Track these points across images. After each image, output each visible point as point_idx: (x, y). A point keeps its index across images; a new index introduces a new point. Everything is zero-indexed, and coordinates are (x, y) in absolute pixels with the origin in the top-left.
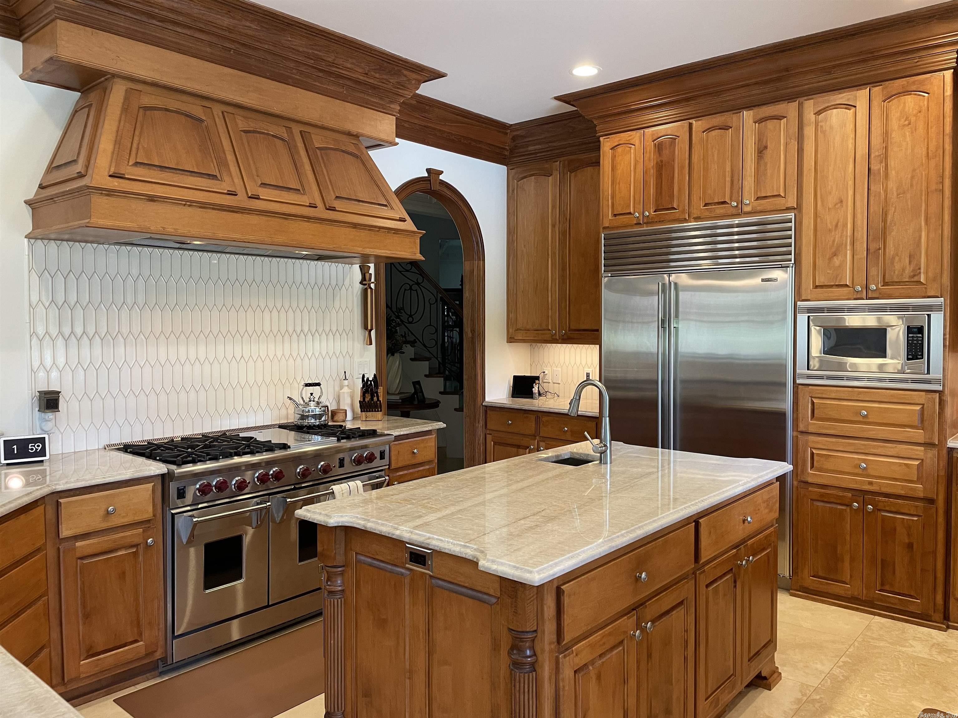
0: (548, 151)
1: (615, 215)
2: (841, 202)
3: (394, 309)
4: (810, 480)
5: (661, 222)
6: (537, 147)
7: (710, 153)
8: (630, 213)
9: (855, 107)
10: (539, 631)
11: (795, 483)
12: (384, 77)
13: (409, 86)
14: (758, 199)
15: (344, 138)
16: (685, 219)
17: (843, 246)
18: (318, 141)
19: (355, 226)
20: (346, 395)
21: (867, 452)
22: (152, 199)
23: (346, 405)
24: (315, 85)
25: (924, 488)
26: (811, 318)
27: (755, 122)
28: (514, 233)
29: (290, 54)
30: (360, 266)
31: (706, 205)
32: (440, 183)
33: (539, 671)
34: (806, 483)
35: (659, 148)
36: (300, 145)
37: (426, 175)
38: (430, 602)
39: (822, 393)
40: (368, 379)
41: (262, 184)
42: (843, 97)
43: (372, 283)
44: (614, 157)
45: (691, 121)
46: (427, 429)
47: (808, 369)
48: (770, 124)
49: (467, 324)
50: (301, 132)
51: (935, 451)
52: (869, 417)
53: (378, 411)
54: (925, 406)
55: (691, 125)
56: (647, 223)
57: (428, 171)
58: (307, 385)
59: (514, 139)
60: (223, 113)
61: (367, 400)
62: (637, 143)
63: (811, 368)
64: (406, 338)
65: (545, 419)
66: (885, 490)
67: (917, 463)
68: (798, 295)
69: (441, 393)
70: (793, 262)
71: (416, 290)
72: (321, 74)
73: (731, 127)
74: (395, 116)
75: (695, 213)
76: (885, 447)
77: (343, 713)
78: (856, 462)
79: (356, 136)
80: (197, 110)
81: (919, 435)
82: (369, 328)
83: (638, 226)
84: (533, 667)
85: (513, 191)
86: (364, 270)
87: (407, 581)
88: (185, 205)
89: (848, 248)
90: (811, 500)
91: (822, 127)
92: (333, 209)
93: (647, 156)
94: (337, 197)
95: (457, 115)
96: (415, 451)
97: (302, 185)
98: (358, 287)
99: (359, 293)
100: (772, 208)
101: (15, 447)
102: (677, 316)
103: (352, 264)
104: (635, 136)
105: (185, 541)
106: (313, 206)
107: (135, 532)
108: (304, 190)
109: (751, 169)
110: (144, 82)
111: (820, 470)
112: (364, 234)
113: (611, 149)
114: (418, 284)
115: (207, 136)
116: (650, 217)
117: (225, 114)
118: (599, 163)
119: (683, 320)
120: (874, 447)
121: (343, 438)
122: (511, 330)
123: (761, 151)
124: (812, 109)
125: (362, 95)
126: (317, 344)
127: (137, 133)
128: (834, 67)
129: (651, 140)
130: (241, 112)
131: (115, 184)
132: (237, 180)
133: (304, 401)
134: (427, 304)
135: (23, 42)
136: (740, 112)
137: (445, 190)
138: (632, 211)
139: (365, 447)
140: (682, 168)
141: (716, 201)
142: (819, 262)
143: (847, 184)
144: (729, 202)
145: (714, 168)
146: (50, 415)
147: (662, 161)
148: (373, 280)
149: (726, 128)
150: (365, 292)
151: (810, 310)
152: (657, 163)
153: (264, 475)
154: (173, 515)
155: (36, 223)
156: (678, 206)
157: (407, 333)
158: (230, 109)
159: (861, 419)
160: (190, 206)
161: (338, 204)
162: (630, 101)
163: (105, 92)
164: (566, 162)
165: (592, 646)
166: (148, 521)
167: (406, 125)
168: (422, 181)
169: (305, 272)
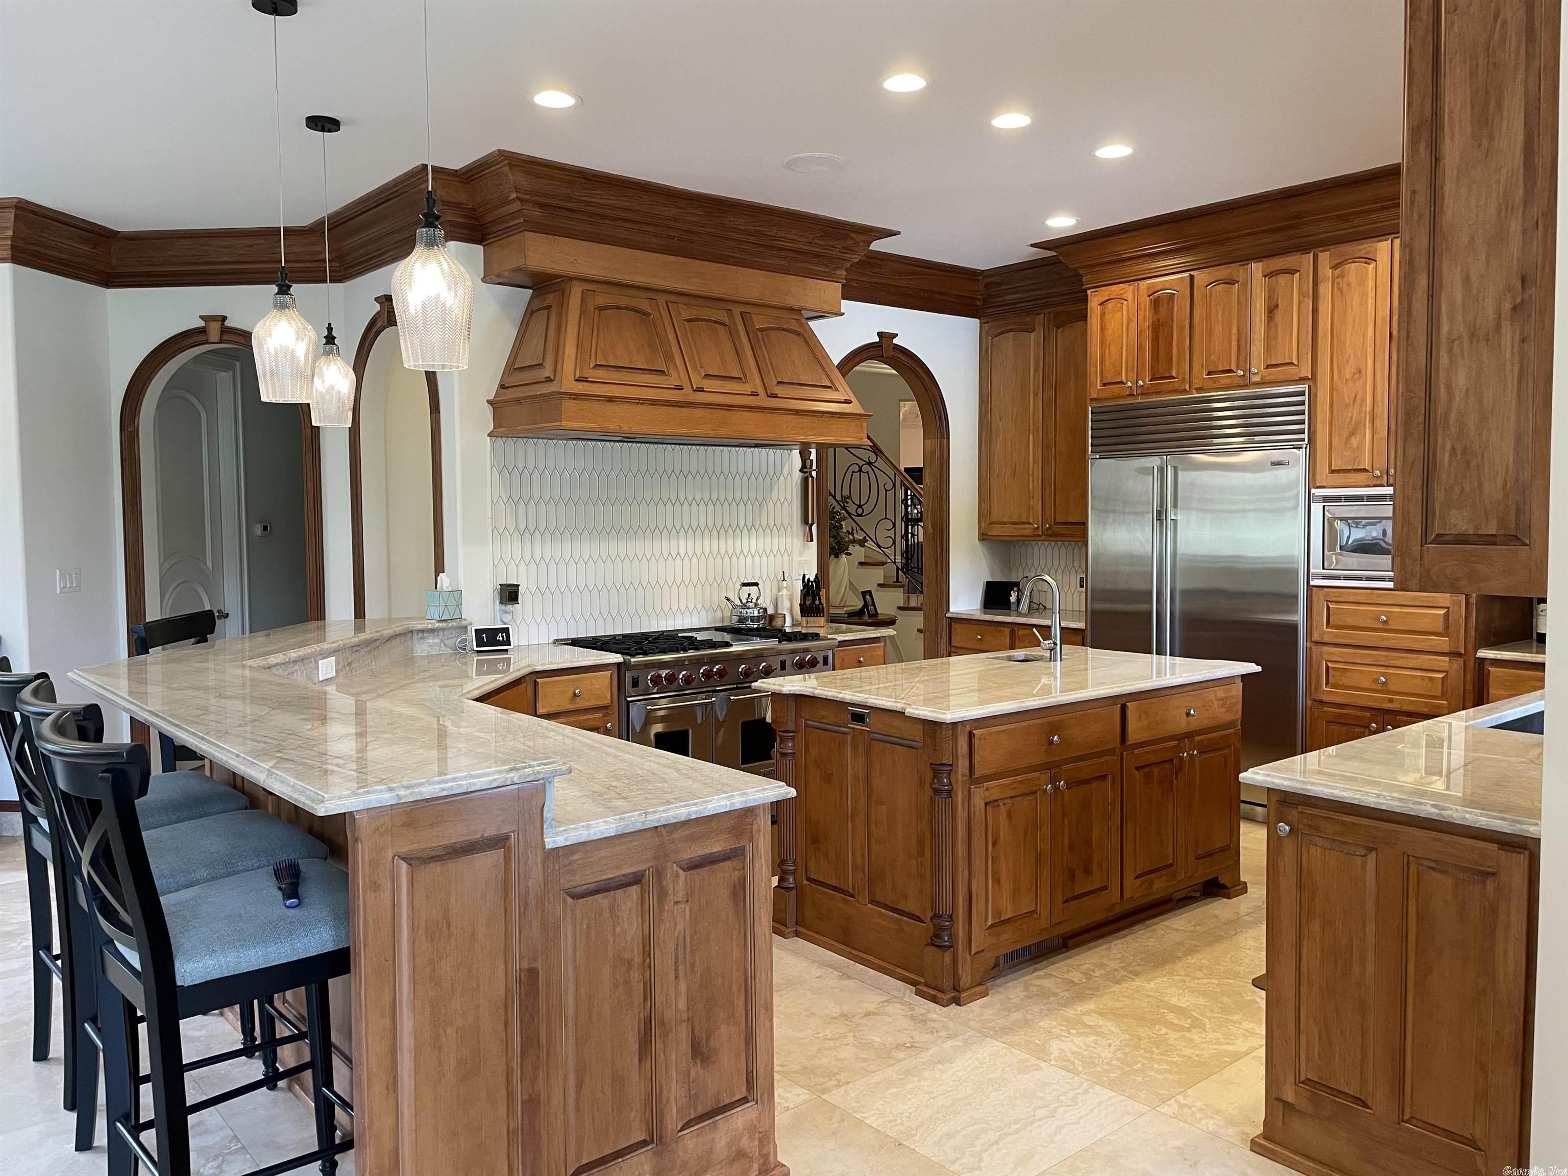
0: (1030, 301)
1: (1105, 385)
2: (1360, 372)
3: (839, 498)
4: (1325, 698)
5: (1158, 393)
6: (1020, 296)
7: (1213, 310)
8: (1122, 382)
9: (1376, 261)
10: (954, 765)
11: (1309, 702)
12: (830, 243)
13: (857, 249)
14: (1268, 367)
15: (785, 314)
16: (1185, 390)
17: (1362, 424)
18: (759, 322)
19: (797, 412)
20: (785, 598)
21: (1386, 664)
22: (611, 400)
23: (784, 609)
24: (754, 261)
25: (1449, 704)
26: (1326, 508)
27: (1265, 276)
28: (988, 402)
29: (732, 234)
30: (800, 452)
31: (1209, 373)
32: (893, 348)
33: (954, 797)
34: (1321, 702)
35: (1156, 304)
36: (741, 328)
37: (877, 340)
38: (868, 753)
39: (1339, 597)
40: (809, 579)
41: (706, 375)
42: (1364, 247)
43: (814, 470)
44: (1103, 314)
45: (1192, 273)
46: (875, 636)
47: (1323, 569)
48: (1282, 279)
49: (927, 516)
50: (741, 313)
51: (1461, 661)
52: (1390, 623)
53: (820, 616)
54: (1450, 609)
55: (1192, 277)
56: (1142, 394)
57: (880, 334)
58: (744, 585)
59: (988, 286)
60: (667, 303)
61: (808, 603)
62: (1130, 298)
63: (1325, 567)
64: (853, 536)
65: (1022, 632)
66: (1405, 708)
67: (1441, 675)
68: (1312, 482)
69: (900, 608)
70: (1306, 442)
71: (867, 472)
72: (762, 249)
73: (1238, 282)
74: (840, 282)
75: (1197, 383)
76: (1407, 658)
77: (794, 862)
78: (1375, 676)
79: (799, 311)
80: (644, 305)
81: (1443, 643)
82: (810, 522)
83: (1132, 398)
84: (950, 793)
85: (987, 350)
86: (804, 455)
87: (849, 738)
88: (638, 403)
89: (1367, 426)
90: (1327, 722)
91: (1338, 283)
92: (775, 396)
93: (1141, 313)
94: (779, 383)
95: (915, 266)
96: (861, 659)
97: (744, 374)
98: (797, 476)
99: (799, 482)
100: (1282, 378)
101: (484, 635)
102: (1175, 506)
103: (791, 450)
104: (1128, 290)
105: (638, 729)
106: (754, 394)
107: (596, 715)
108: (745, 377)
109: (1260, 331)
110: (598, 282)
111: (1335, 686)
112: (805, 421)
113: (1100, 305)
114: (870, 464)
115: (654, 332)
116: (1145, 387)
117: (669, 304)
118: (1087, 317)
119: (1182, 509)
120: (1395, 659)
121: (784, 640)
122: (983, 525)
123: (1271, 310)
124: (1328, 262)
125: (805, 265)
126: (753, 541)
127: (595, 334)
128: (1352, 214)
129: (1146, 295)
130: (685, 300)
131: (580, 388)
132: (683, 374)
133: (741, 602)
134: (882, 491)
135: (484, 246)
136: (1248, 264)
137: (900, 356)
138: (1124, 379)
139: (807, 650)
140: (1182, 328)
141: (1221, 368)
142: (1335, 442)
143: (1366, 352)
144: (1235, 370)
145: (1218, 329)
146: (510, 607)
147: (1158, 320)
148: (814, 467)
149: (1231, 282)
150: (805, 482)
151: (1326, 499)
152: (1153, 322)
153: (709, 671)
154: (628, 702)
155: (498, 421)
156: (1178, 373)
157: (855, 529)
158: (674, 298)
159: (1381, 626)
160: (642, 404)
161: (779, 390)
162: (1119, 249)
163: (563, 294)
164: (1052, 315)
165: (1002, 786)
166: (605, 707)
167: (854, 284)
168: (872, 347)
169: (741, 459)
